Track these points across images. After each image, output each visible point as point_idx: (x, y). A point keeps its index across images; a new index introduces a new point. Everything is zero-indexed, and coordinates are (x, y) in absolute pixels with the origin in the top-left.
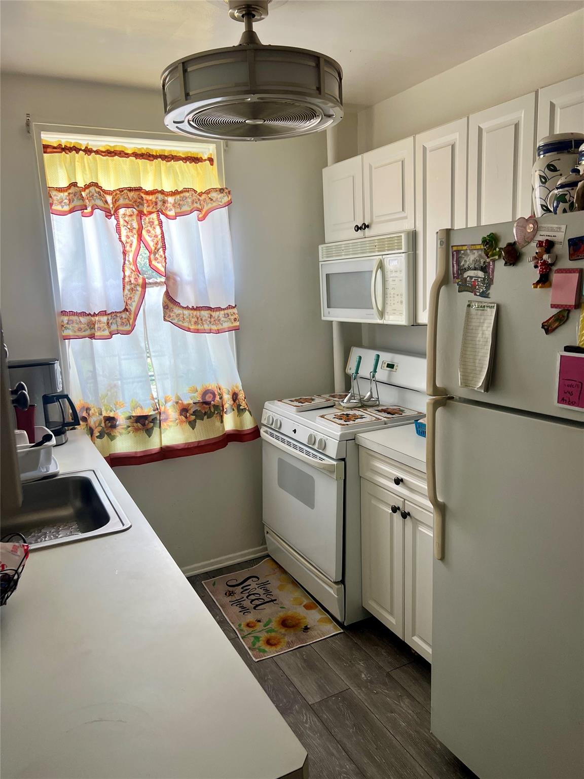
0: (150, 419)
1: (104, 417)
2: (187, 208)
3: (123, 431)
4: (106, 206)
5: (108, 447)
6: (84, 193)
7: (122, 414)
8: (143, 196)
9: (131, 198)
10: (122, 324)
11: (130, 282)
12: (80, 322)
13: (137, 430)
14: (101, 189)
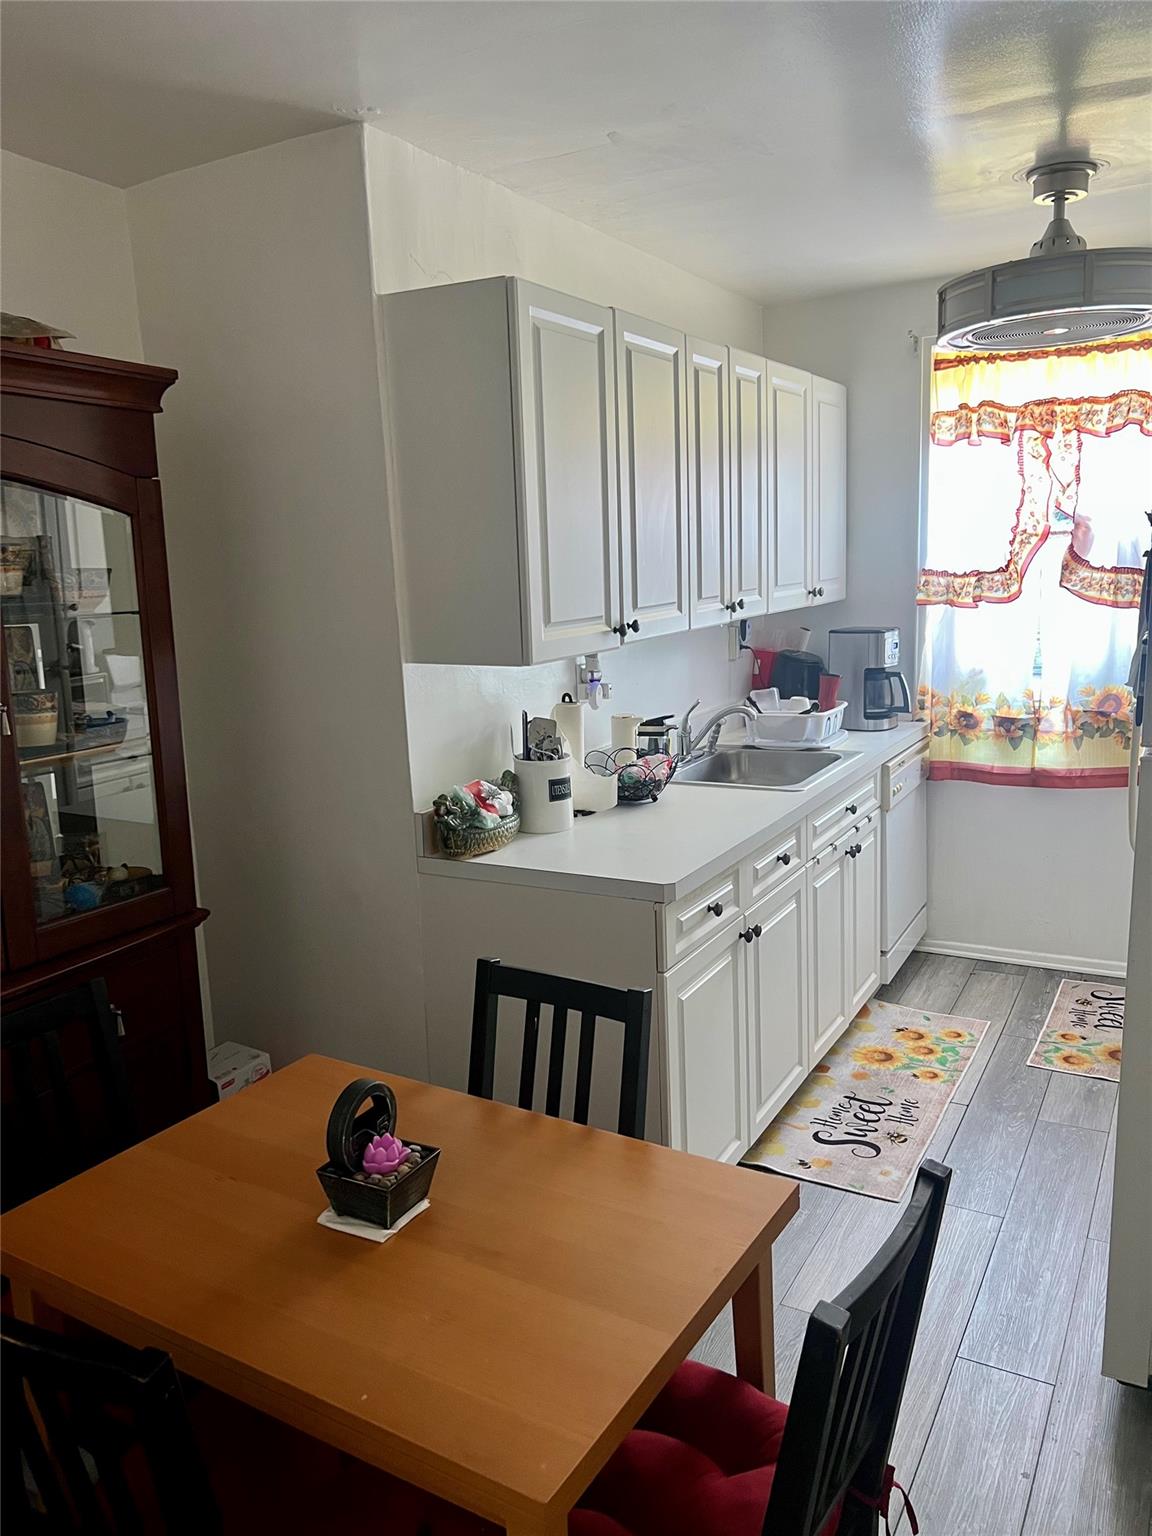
0: (1019, 725)
1: (959, 711)
2: (1119, 421)
3: (981, 735)
4: (1000, 430)
5: (946, 749)
6: (975, 417)
7: (984, 712)
8: (1058, 409)
9: (1037, 414)
10: (990, 589)
11: (1025, 531)
12: (939, 584)
13: (998, 736)
14: (1001, 407)
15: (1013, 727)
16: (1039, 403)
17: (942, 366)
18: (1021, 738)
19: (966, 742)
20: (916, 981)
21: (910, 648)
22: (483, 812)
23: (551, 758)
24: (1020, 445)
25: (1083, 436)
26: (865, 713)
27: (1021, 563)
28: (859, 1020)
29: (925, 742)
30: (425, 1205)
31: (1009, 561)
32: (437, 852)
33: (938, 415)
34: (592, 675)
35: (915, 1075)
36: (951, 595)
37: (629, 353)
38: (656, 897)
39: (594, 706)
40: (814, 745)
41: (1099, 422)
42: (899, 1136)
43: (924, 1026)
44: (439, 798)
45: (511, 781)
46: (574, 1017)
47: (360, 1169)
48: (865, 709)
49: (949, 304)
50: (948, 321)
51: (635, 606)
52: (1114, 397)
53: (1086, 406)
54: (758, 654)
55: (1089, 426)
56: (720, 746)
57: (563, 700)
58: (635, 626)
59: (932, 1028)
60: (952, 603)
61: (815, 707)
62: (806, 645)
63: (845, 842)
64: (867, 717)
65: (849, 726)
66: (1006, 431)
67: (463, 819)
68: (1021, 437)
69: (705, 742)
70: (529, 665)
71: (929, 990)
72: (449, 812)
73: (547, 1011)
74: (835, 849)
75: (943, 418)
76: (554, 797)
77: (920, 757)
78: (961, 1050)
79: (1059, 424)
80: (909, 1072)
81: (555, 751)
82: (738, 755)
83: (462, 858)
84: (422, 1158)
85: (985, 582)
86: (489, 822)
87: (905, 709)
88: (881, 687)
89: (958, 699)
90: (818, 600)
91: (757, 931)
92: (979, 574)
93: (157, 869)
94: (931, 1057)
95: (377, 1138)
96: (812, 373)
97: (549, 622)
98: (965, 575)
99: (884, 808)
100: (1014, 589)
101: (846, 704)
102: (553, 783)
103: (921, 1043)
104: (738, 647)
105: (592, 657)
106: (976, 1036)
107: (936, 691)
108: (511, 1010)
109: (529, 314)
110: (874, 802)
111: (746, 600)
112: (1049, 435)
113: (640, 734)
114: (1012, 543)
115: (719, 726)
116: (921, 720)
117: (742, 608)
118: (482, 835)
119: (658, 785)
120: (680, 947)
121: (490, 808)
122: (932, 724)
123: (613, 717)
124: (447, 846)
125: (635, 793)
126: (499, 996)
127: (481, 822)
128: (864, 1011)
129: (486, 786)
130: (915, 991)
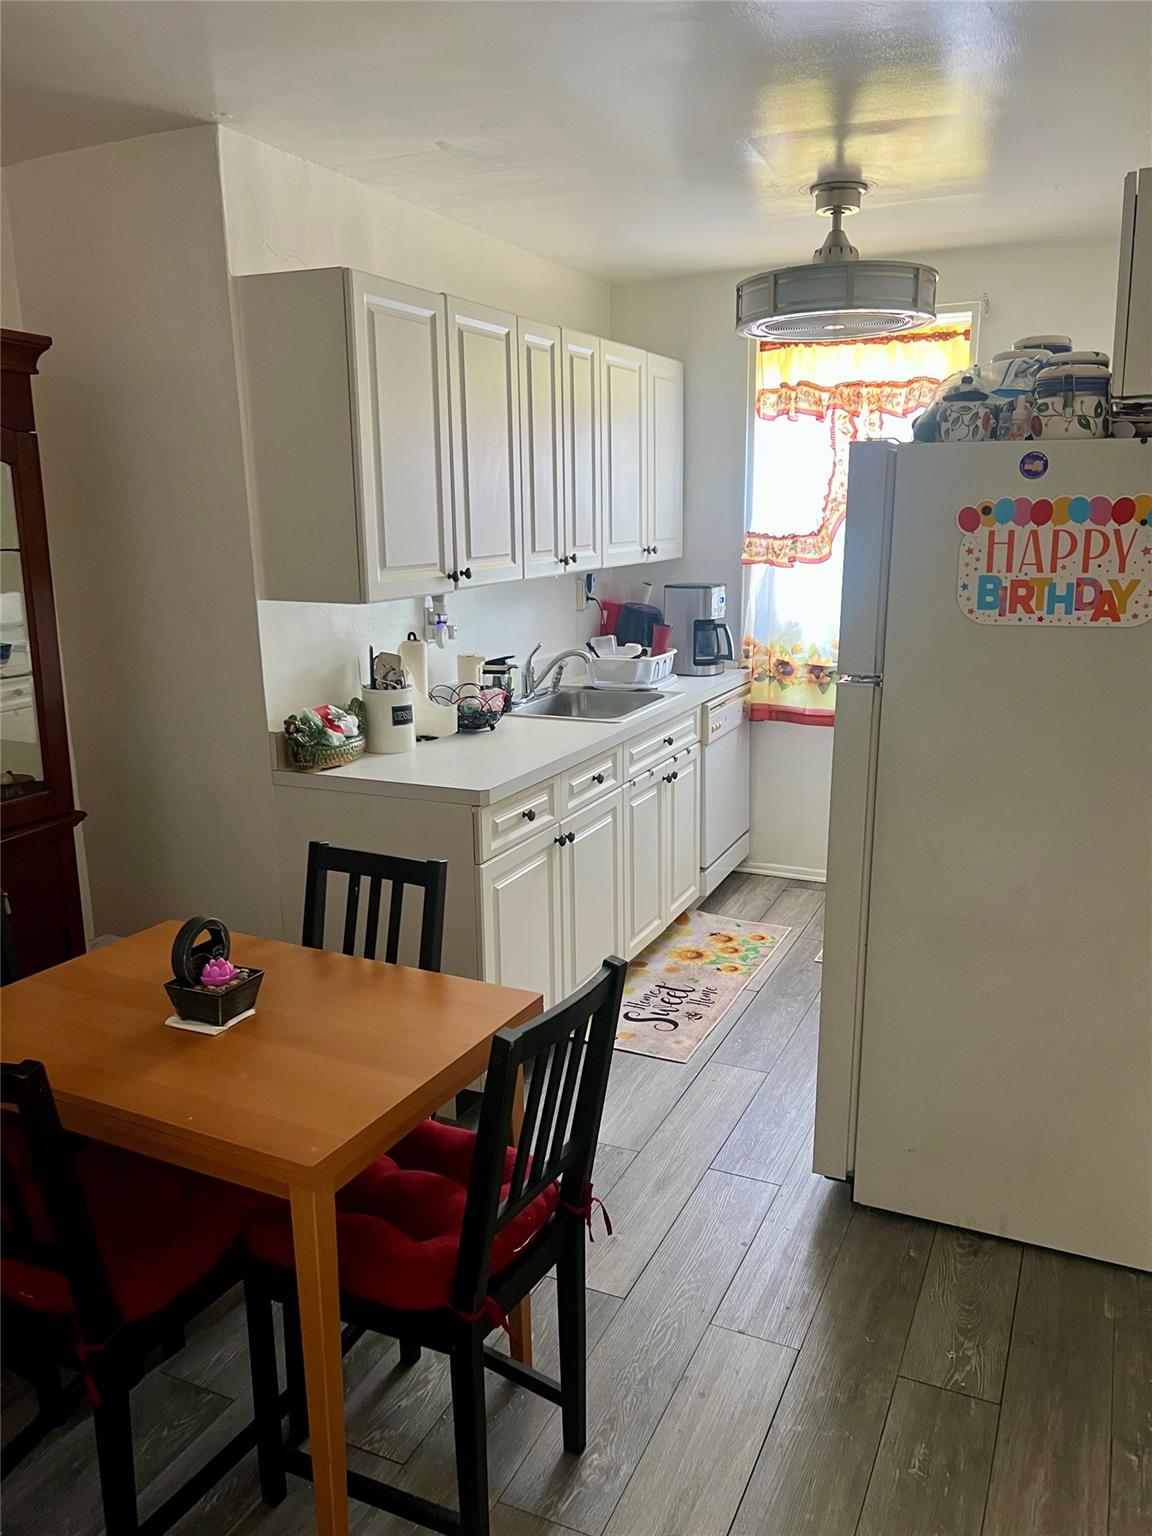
0: (827, 672)
1: (778, 660)
2: (912, 404)
3: (795, 680)
4: (814, 408)
5: (766, 693)
6: (793, 394)
7: (797, 661)
8: (864, 391)
9: (845, 396)
10: (803, 550)
11: (835, 499)
12: (761, 545)
13: (810, 681)
14: (816, 388)
15: (822, 674)
16: (848, 385)
17: (767, 347)
18: (829, 683)
19: (783, 687)
20: (736, 896)
21: (736, 602)
22: (330, 731)
23: (395, 688)
24: (833, 421)
25: (884, 415)
26: (695, 660)
27: (831, 527)
28: (677, 926)
29: (747, 686)
30: (251, 1012)
31: (822, 527)
32: (290, 766)
33: (763, 392)
34: (439, 618)
35: (718, 969)
36: (770, 556)
37: (461, 334)
38: (472, 802)
39: (441, 645)
40: (644, 686)
41: (898, 404)
42: (696, 1014)
43: (735, 931)
44: (290, 718)
45: (359, 708)
46: (387, 885)
47: (199, 982)
48: (695, 656)
49: (744, 299)
50: (744, 313)
51: (469, 556)
52: (910, 382)
53: (887, 390)
54: (605, 606)
55: (889, 407)
56: (561, 687)
57: (409, 638)
58: (467, 574)
59: (742, 933)
60: (772, 563)
61: (644, 653)
62: (648, 598)
63: (662, 771)
64: (697, 663)
65: (678, 670)
66: (820, 408)
67: (311, 735)
68: (833, 413)
69: (548, 682)
70: (365, 603)
71: (744, 904)
72: (298, 730)
73: (366, 881)
74: (652, 774)
75: (769, 395)
76: (396, 722)
77: (742, 699)
78: (762, 951)
79: (865, 404)
80: (715, 967)
81: (399, 682)
82: (578, 695)
83: (311, 771)
84: (249, 976)
85: (798, 544)
86: (335, 740)
87: (729, 657)
88: (709, 638)
89: (778, 649)
90: (653, 558)
91: (571, 837)
92: (794, 537)
93: (39, 776)
94: (735, 955)
95: (212, 961)
96: (648, 351)
97: (385, 566)
98: (784, 538)
99: (703, 742)
100: (825, 551)
101: (675, 651)
102: (395, 710)
103: (730, 944)
104: (585, 599)
105: (438, 599)
106: (777, 939)
107: (757, 641)
108: (337, 882)
109: (362, 301)
110: (693, 737)
111: (579, 555)
112: (855, 414)
113: (485, 672)
114: (824, 510)
115: (561, 668)
116: (746, 667)
117: (574, 561)
118: (329, 752)
119: (494, 715)
120: (494, 845)
121: (337, 728)
122: (753, 671)
123: (459, 656)
124: (297, 760)
125: (473, 722)
126: (329, 871)
127: (327, 740)
128: (682, 919)
129: (333, 709)
130: (733, 904)
